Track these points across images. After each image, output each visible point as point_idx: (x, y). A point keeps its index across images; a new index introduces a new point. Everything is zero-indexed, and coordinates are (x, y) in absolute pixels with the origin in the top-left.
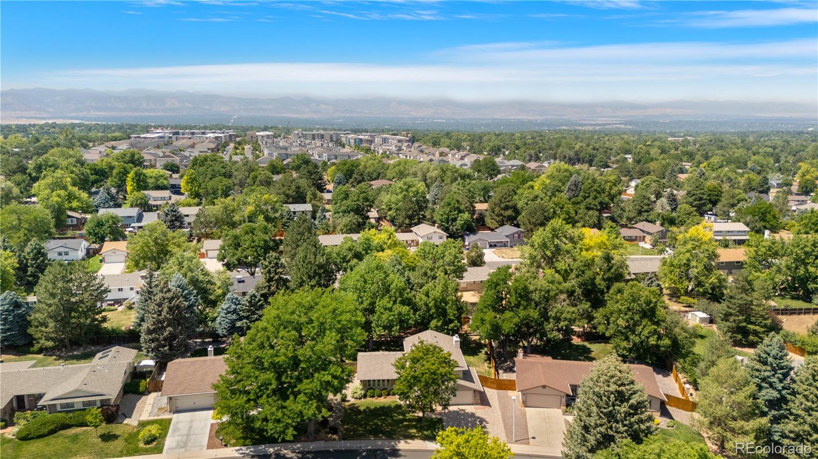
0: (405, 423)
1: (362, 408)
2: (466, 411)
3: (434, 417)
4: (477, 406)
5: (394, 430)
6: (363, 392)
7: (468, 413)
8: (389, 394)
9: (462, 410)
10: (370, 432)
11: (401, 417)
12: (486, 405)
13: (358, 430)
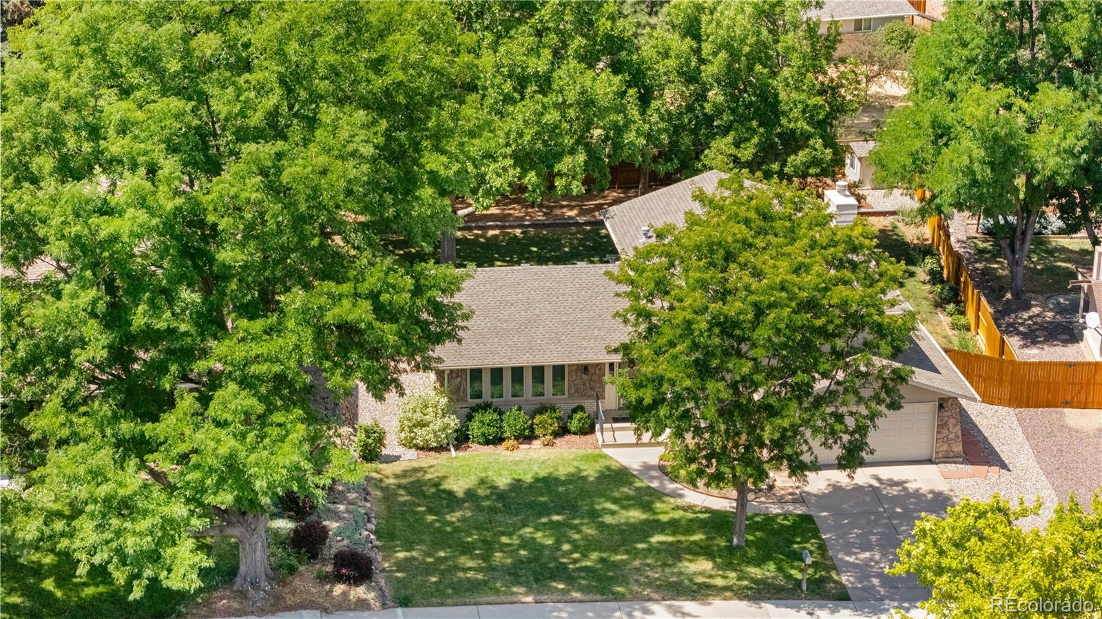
0: (656, 539)
1: (458, 486)
2: (911, 486)
3: (775, 510)
4: (951, 467)
5: (615, 566)
6: (453, 422)
7: (917, 494)
8: (563, 431)
9: (892, 483)
10: (515, 574)
11: (636, 515)
12: (988, 463)
13: (457, 568)
